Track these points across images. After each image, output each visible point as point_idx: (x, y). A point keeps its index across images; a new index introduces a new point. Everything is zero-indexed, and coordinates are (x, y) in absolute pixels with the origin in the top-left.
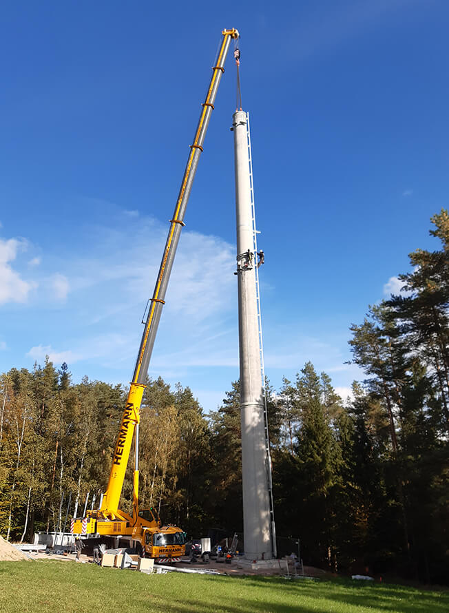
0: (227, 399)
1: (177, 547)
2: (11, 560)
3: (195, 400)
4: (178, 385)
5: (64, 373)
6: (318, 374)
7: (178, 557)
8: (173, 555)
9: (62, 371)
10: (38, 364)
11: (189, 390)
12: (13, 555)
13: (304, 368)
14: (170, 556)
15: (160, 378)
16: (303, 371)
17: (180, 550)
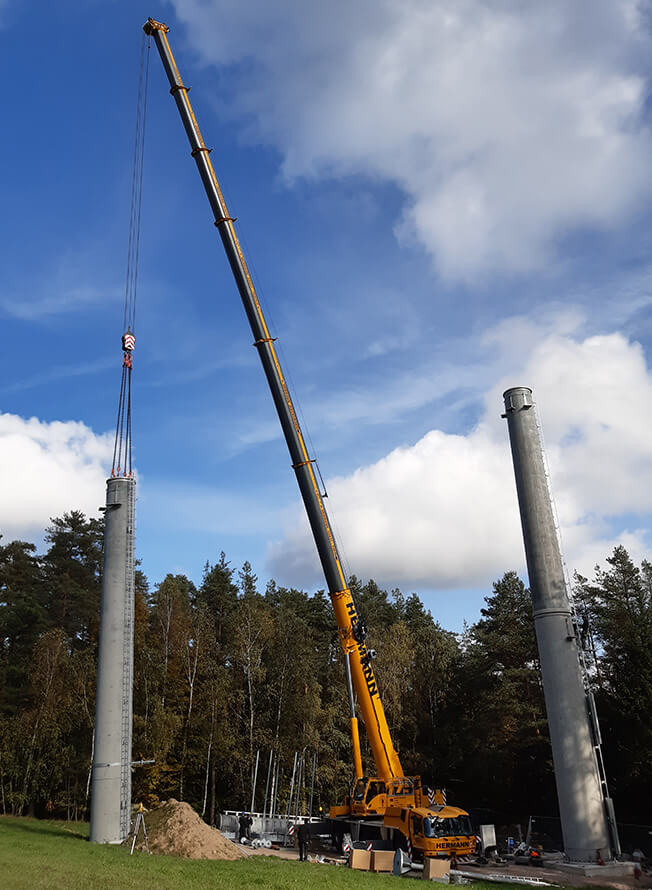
0: (487, 609)
1: (462, 839)
2: (226, 858)
3: (427, 613)
4: (397, 593)
5: (247, 576)
6: (637, 564)
7: (466, 855)
8: (458, 853)
9: (244, 573)
10: (210, 564)
11: (418, 599)
12: (227, 851)
13: (612, 556)
14: (453, 854)
15: (372, 582)
16: (612, 561)
17: (467, 844)
